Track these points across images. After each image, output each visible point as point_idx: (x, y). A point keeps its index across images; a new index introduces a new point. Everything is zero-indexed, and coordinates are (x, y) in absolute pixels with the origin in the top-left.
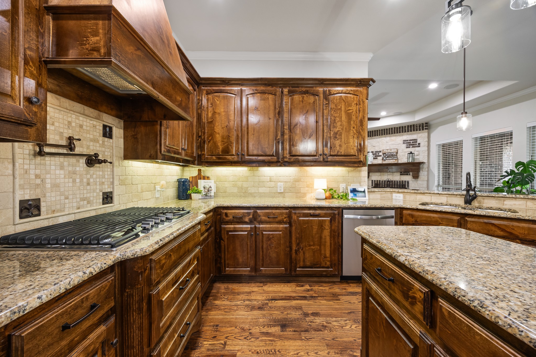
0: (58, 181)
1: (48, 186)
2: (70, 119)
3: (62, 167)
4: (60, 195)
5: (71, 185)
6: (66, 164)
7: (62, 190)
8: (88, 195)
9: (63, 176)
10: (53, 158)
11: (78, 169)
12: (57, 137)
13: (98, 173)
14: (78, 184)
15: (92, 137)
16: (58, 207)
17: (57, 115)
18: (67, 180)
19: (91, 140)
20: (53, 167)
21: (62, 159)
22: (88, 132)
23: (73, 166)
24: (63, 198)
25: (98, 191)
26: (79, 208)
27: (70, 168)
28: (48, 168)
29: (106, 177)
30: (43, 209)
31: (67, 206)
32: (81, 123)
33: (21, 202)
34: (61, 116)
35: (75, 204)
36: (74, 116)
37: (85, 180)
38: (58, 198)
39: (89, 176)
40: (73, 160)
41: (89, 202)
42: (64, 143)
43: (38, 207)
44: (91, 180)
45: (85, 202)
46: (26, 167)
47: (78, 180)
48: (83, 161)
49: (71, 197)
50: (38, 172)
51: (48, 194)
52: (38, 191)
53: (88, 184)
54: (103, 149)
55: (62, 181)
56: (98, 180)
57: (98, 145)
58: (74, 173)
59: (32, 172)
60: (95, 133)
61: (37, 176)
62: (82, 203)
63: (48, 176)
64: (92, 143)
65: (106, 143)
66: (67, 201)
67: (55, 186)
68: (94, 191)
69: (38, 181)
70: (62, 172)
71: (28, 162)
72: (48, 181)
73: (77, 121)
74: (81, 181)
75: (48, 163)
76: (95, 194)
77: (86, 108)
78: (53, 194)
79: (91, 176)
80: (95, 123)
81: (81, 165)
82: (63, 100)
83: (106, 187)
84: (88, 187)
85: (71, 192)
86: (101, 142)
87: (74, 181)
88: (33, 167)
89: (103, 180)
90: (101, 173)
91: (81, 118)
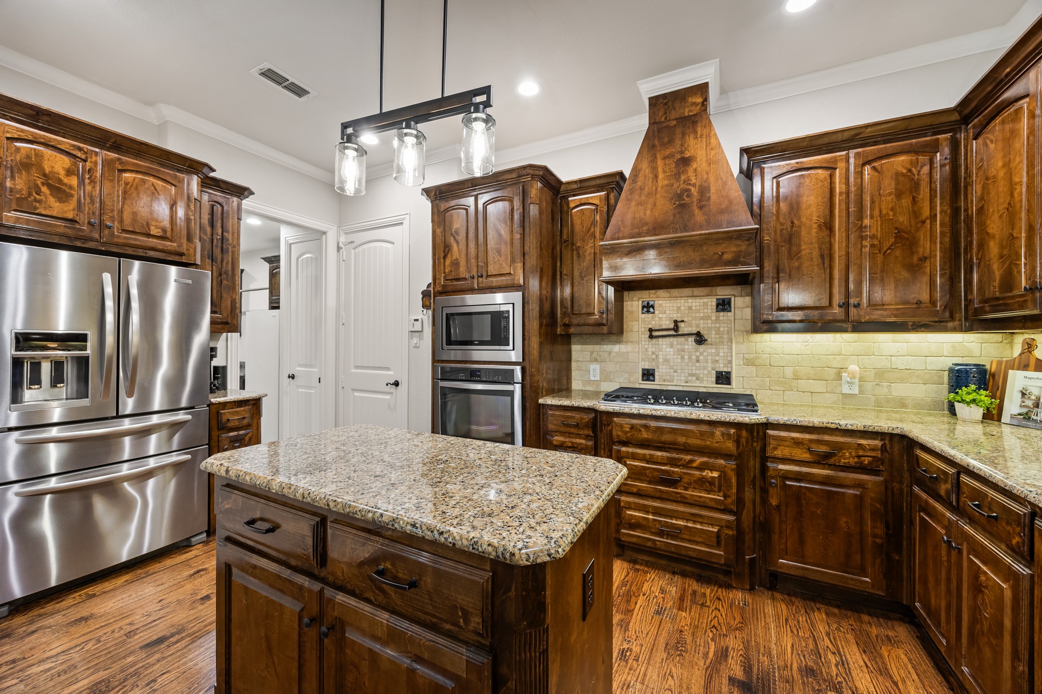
0: (668, 357)
1: (661, 360)
2: (679, 305)
3: (672, 346)
4: (670, 369)
5: (679, 360)
6: (675, 343)
7: (671, 364)
8: (698, 372)
9: (672, 353)
10: (664, 339)
11: (686, 347)
12: (668, 322)
13: (709, 351)
14: (686, 361)
15: (702, 315)
16: (668, 377)
17: (668, 305)
18: (675, 357)
19: (702, 318)
20: (664, 346)
21: (671, 339)
22: (698, 311)
23: (681, 344)
24: (672, 371)
25: (710, 369)
26: (687, 382)
27: (679, 347)
28: (660, 346)
29: (721, 354)
30: (657, 377)
31: (676, 378)
32: (690, 304)
33: (643, 370)
34: (671, 305)
35: (683, 378)
36: (682, 301)
37: (694, 357)
38: (668, 370)
39: (698, 354)
40: (682, 339)
41: (698, 379)
42: (672, 326)
43: (653, 375)
44: (701, 358)
45: (694, 378)
46: (646, 346)
47: (686, 357)
48: (691, 340)
49: (679, 371)
50: (654, 350)
51: (660, 367)
52: (654, 363)
53: (698, 361)
54: (717, 325)
55: (672, 357)
56: (709, 358)
57: (710, 322)
58: (683, 350)
59: (650, 350)
60: (706, 310)
61: (653, 353)
62: (690, 378)
63: (661, 353)
64: (702, 322)
65: (721, 318)
66: (675, 374)
67: (666, 361)
68: (705, 368)
69: (654, 357)
70: (672, 350)
71: (647, 343)
72: (661, 356)
73: (686, 304)
74: (690, 358)
75: (661, 343)
76: (706, 372)
77: (695, 289)
78: (664, 367)
79: (701, 354)
80: (706, 300)
81: (690, 343)
82: (673, 291)
83: (722, 365)
84: (698, 364)
85: (679, 367)
86: (714, 318)
87: (683, 358)
88: (650, 346)
89: (717, 358)
90: (713, 351)
91: (690, 301)
